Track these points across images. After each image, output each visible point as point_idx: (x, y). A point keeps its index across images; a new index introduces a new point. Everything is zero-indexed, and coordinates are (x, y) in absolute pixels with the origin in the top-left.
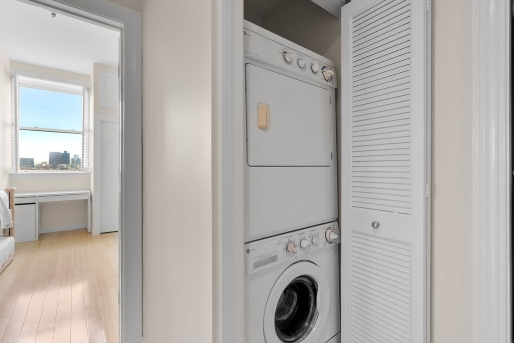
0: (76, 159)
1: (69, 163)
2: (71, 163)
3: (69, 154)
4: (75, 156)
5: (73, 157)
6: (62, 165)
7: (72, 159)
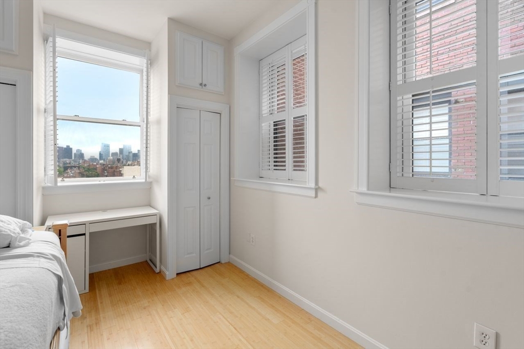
0: (79, 153)
1: (72, 158)
2: (73, 158)
3: (71, 149)
4: (78, 150)
5: (75, 152)
6: (65, 160)
7: (75, 154)
